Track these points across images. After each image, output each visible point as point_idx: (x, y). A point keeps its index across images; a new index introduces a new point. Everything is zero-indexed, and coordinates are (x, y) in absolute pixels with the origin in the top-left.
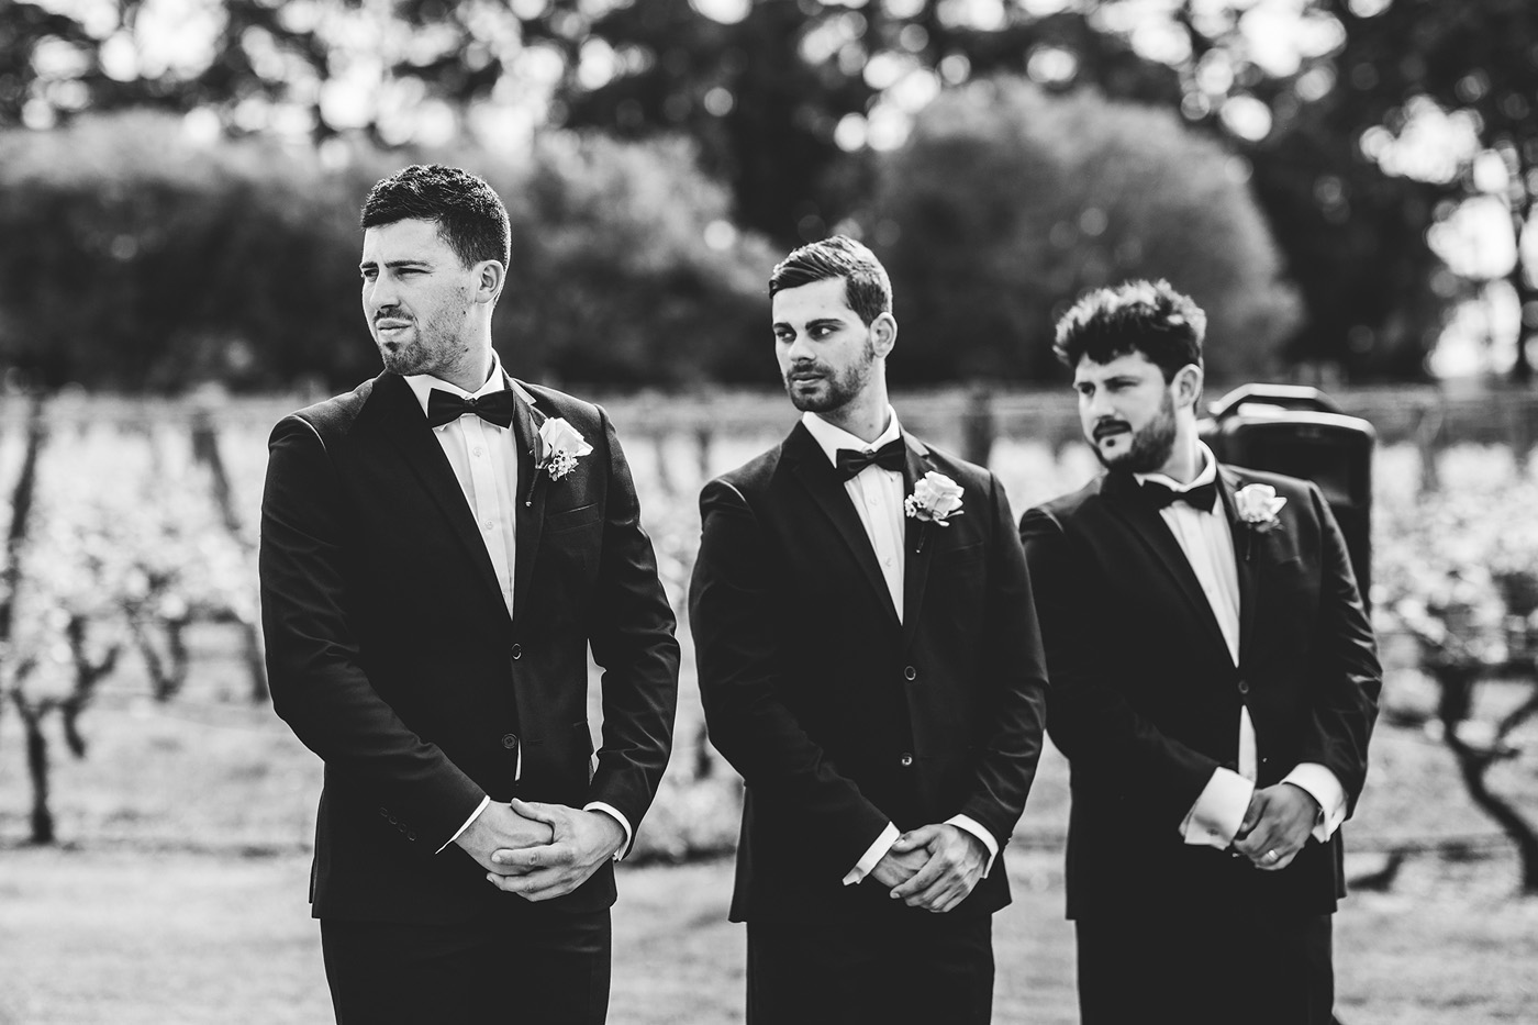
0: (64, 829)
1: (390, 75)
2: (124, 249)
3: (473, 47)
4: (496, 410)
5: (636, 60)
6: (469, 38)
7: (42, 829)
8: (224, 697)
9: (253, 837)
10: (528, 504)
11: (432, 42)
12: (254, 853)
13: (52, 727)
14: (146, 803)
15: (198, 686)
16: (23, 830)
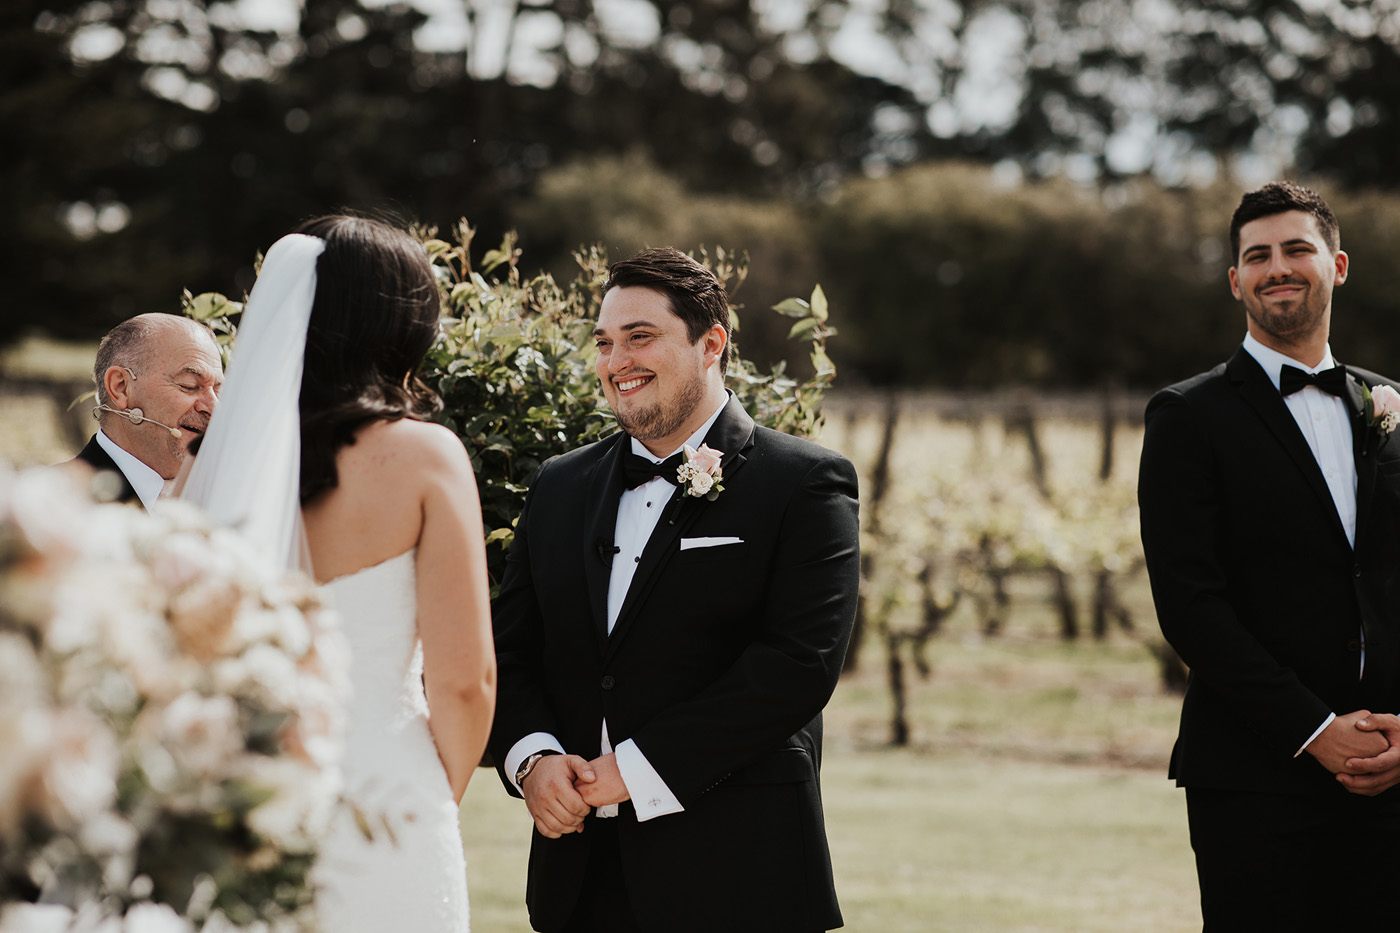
0: (917, 735)
1: (1165, 129)
2: (949, 273)
3: (1235, 105)
4: (1330, 384)
5: (1371, 114)
6: (1231, 97)
7: (900, 734)
8: (1040, 635)
9: (1069, 744)
10: (1365, 453)
11: (1199, 102)
12: (1072, 759)
13: (906, 653)
14: (981, 716)
15: (1018, 625)
16: (883, 734)
